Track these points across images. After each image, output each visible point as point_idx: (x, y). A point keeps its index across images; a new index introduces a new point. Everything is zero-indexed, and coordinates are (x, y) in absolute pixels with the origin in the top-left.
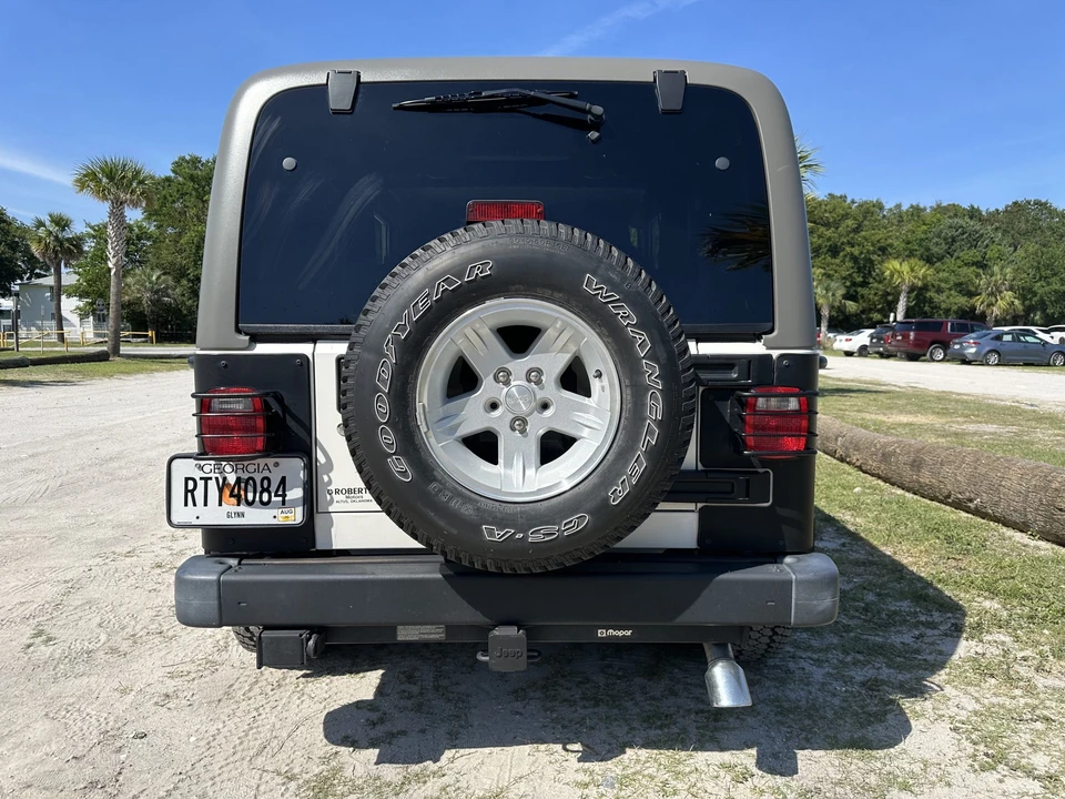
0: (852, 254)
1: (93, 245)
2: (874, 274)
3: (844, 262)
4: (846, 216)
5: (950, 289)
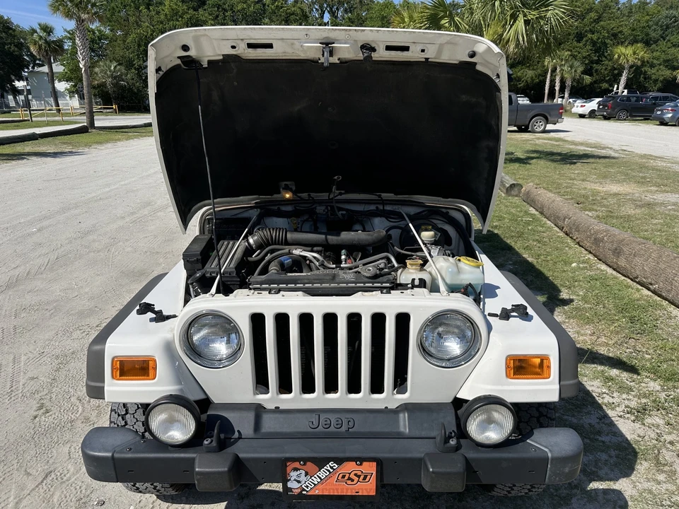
0: (592, 40)
1: (70, 44)
2: (606, 54)
3: (585, 45)
4: (590, 10)
5: (660, 65)
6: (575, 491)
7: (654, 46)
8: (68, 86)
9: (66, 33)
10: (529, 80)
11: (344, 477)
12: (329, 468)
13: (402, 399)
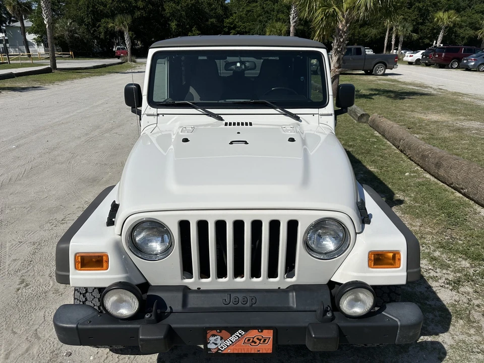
0: (419, 7)
1: (37, 5)
2: (428, 18)
3: (414, 11)
5: (466, 26)
7: (463, 12)
8: (36, 37)
10: (373, 36)
11: (249, 340)
12: (238, 334)
13: (291, 282)
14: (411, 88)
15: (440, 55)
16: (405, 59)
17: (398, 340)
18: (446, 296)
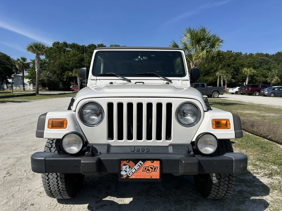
0: (233, 67)
1: (32, 65)
2: (240, 72)
3: (231, 68)
4: (232, 56)
5: (261, 76)
6: (247, 199)
7: (257, 69)
8: (29, 80)
9: (31, 61)
10: (211, 81)
11: (145, 169)
12: (139, 164)
13: (169, 142)
14: (234, 102)
15: (248, 89)
16: (229, 91)
17: (234, 170)
18: (265, 181)
